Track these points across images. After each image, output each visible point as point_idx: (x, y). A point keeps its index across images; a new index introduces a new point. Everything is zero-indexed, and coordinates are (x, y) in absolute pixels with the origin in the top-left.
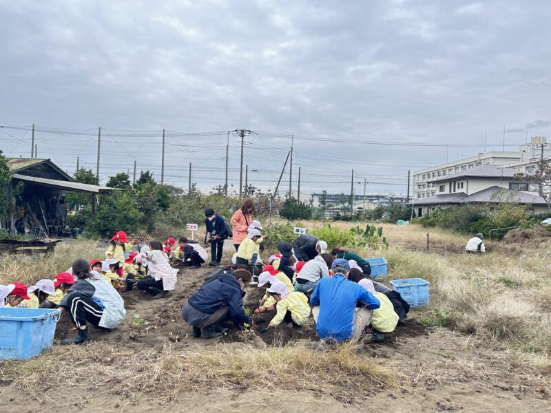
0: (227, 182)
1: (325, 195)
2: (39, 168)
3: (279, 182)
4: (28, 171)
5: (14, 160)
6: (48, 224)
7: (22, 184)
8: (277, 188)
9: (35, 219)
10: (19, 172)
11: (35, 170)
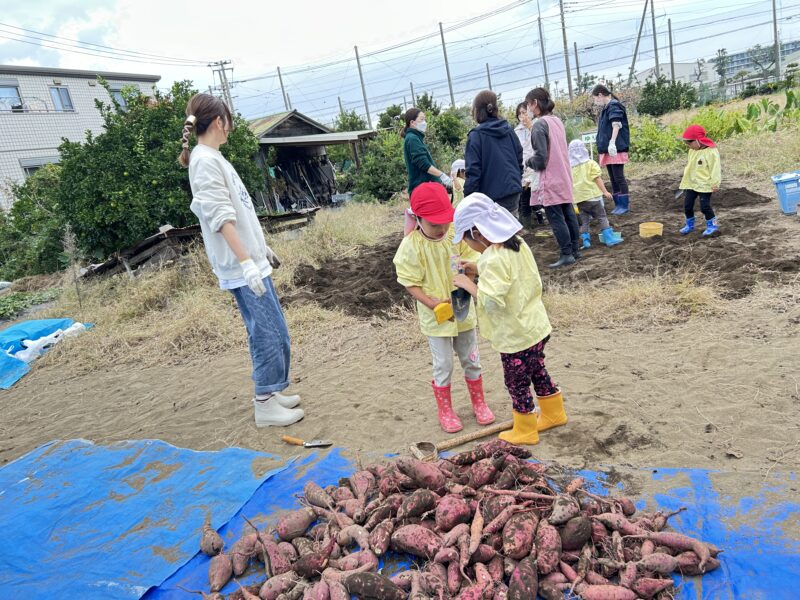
0: (547, 80)
1: (723, 58)
2: (287, 124)
3: (635, 55)
4: (277, 131)
5: (259, 121)
6: (315, 193)
7: (272, 149)
8: (632, 68)
9: (299, 189)
10: (267, 135)
11: (283, 128)
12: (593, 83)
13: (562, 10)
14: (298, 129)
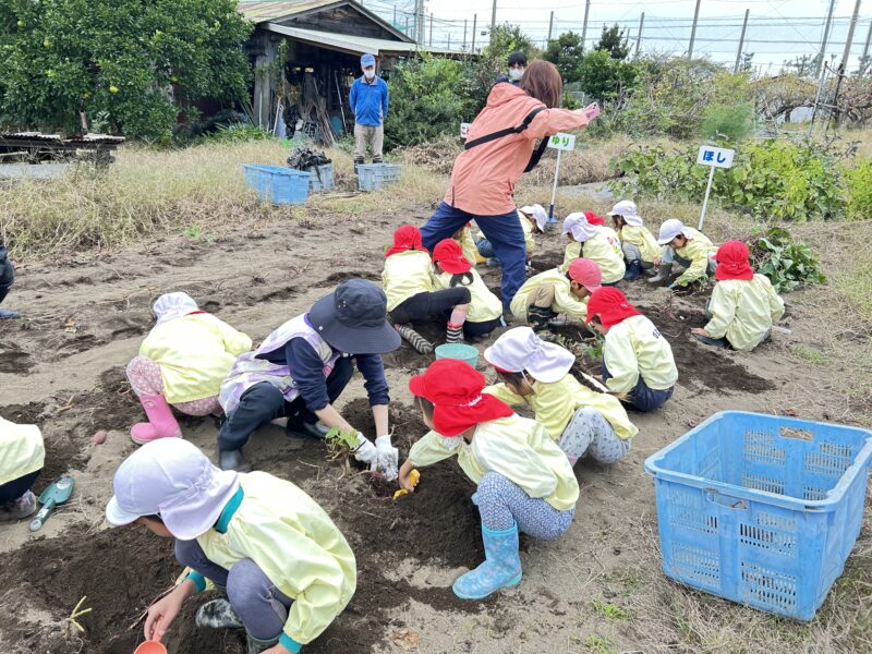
10: (295, 22)
11: (330, 18)
14: (357, 26)
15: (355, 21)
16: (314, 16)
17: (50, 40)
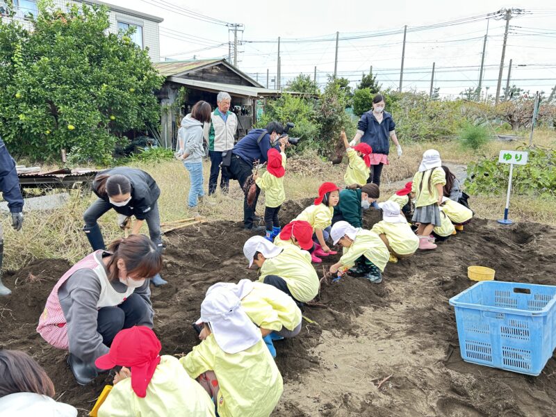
0: (480, 84)
2: (215, 71)
4: (201, 75)
7: (182, 89)
11: (209, 73)
12: (518, 94)
13: (506, 31)
14: (226, 77)
15: (225, 74)
16: (200, 72)
17: (21, 93)
